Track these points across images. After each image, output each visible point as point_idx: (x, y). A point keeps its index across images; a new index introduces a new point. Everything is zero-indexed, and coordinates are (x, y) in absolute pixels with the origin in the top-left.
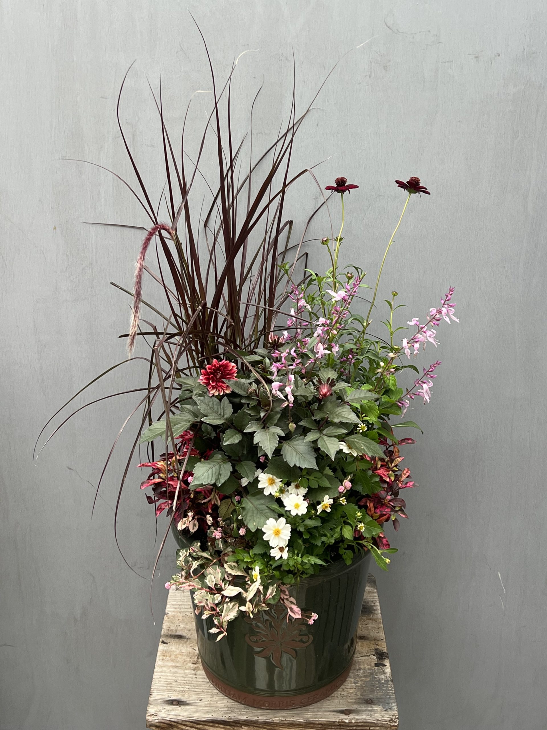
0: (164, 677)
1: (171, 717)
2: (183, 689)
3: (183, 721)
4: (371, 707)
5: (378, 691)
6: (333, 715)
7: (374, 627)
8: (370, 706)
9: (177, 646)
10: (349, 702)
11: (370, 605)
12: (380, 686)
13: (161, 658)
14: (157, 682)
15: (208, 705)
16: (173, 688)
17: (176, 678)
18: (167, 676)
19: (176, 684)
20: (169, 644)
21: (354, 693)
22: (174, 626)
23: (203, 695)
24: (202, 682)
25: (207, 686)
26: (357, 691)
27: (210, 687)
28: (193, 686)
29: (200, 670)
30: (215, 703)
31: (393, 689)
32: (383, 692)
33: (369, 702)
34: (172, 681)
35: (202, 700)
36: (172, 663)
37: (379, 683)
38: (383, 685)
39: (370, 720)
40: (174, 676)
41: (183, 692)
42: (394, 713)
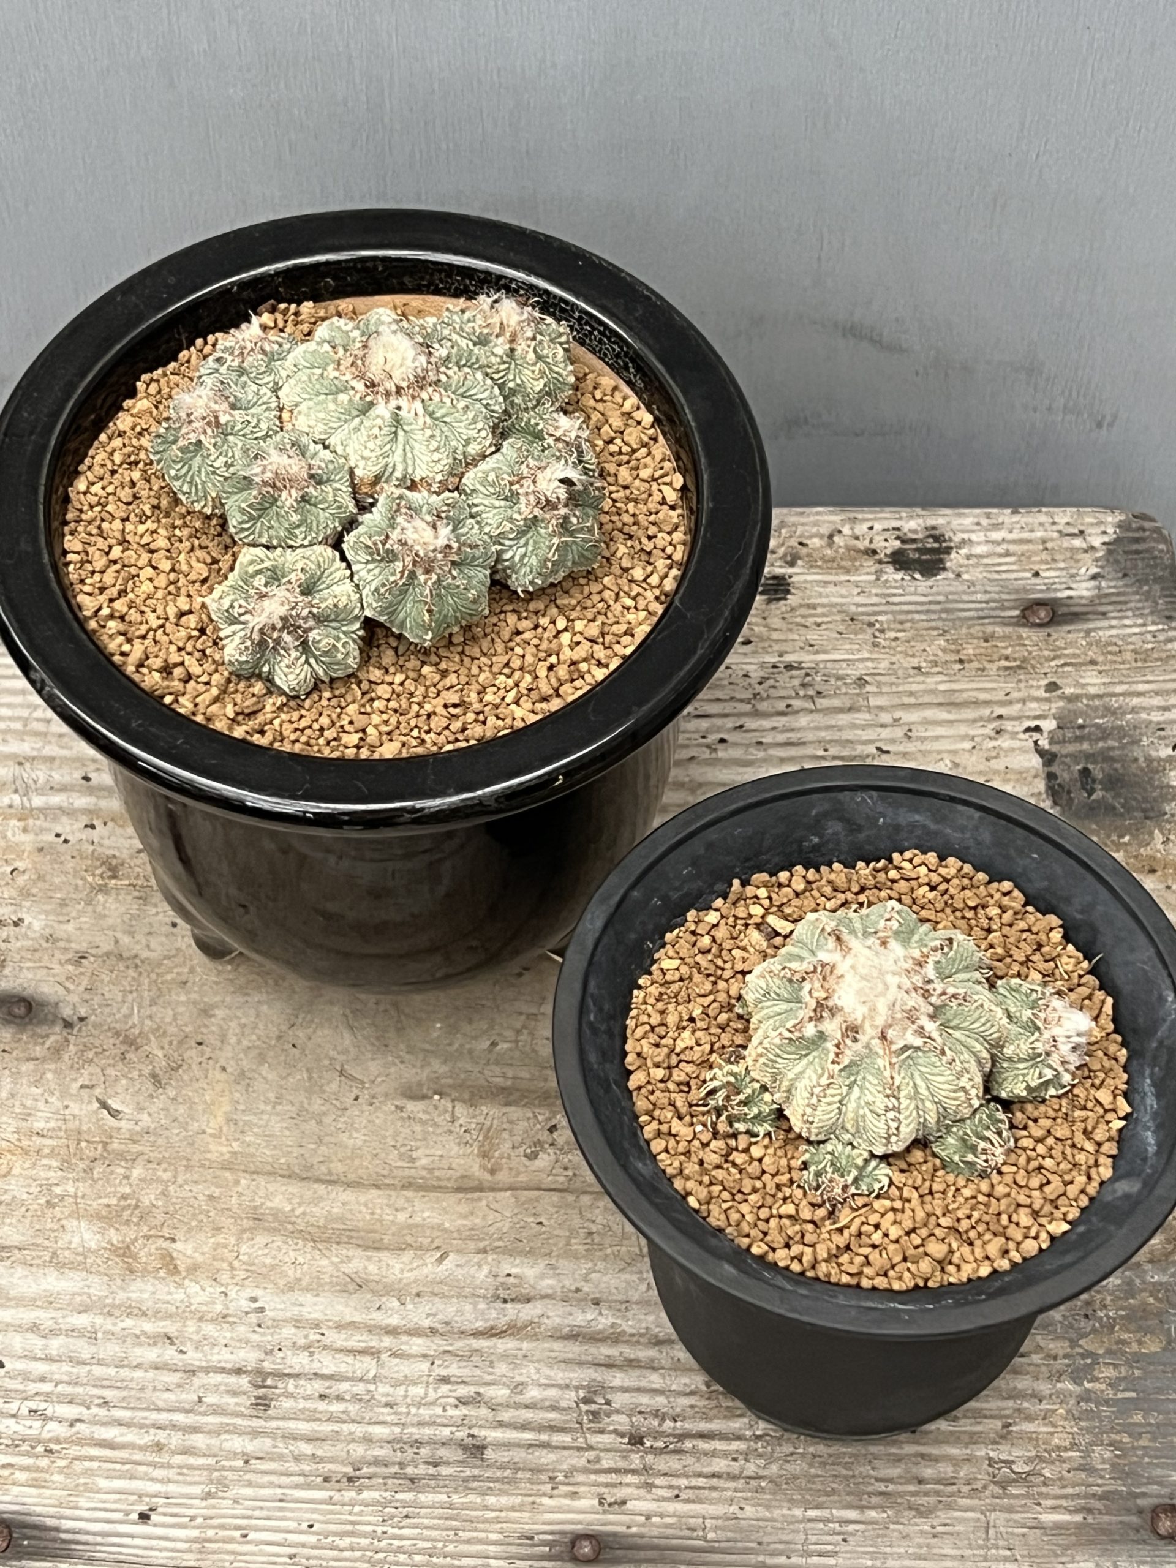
2: (35, 1427)
15: (190, 1559)
23: (159, 1473)
24: (151, 1374)
25: (187, 1406)
26: (1088, 1438)
27: (205, 1414)
28: (99, 1405)
29: (145, 1273)
30: (231, 1540)
33: (1164, 1527)
35: (154, 1518)
41: (40, 1449)
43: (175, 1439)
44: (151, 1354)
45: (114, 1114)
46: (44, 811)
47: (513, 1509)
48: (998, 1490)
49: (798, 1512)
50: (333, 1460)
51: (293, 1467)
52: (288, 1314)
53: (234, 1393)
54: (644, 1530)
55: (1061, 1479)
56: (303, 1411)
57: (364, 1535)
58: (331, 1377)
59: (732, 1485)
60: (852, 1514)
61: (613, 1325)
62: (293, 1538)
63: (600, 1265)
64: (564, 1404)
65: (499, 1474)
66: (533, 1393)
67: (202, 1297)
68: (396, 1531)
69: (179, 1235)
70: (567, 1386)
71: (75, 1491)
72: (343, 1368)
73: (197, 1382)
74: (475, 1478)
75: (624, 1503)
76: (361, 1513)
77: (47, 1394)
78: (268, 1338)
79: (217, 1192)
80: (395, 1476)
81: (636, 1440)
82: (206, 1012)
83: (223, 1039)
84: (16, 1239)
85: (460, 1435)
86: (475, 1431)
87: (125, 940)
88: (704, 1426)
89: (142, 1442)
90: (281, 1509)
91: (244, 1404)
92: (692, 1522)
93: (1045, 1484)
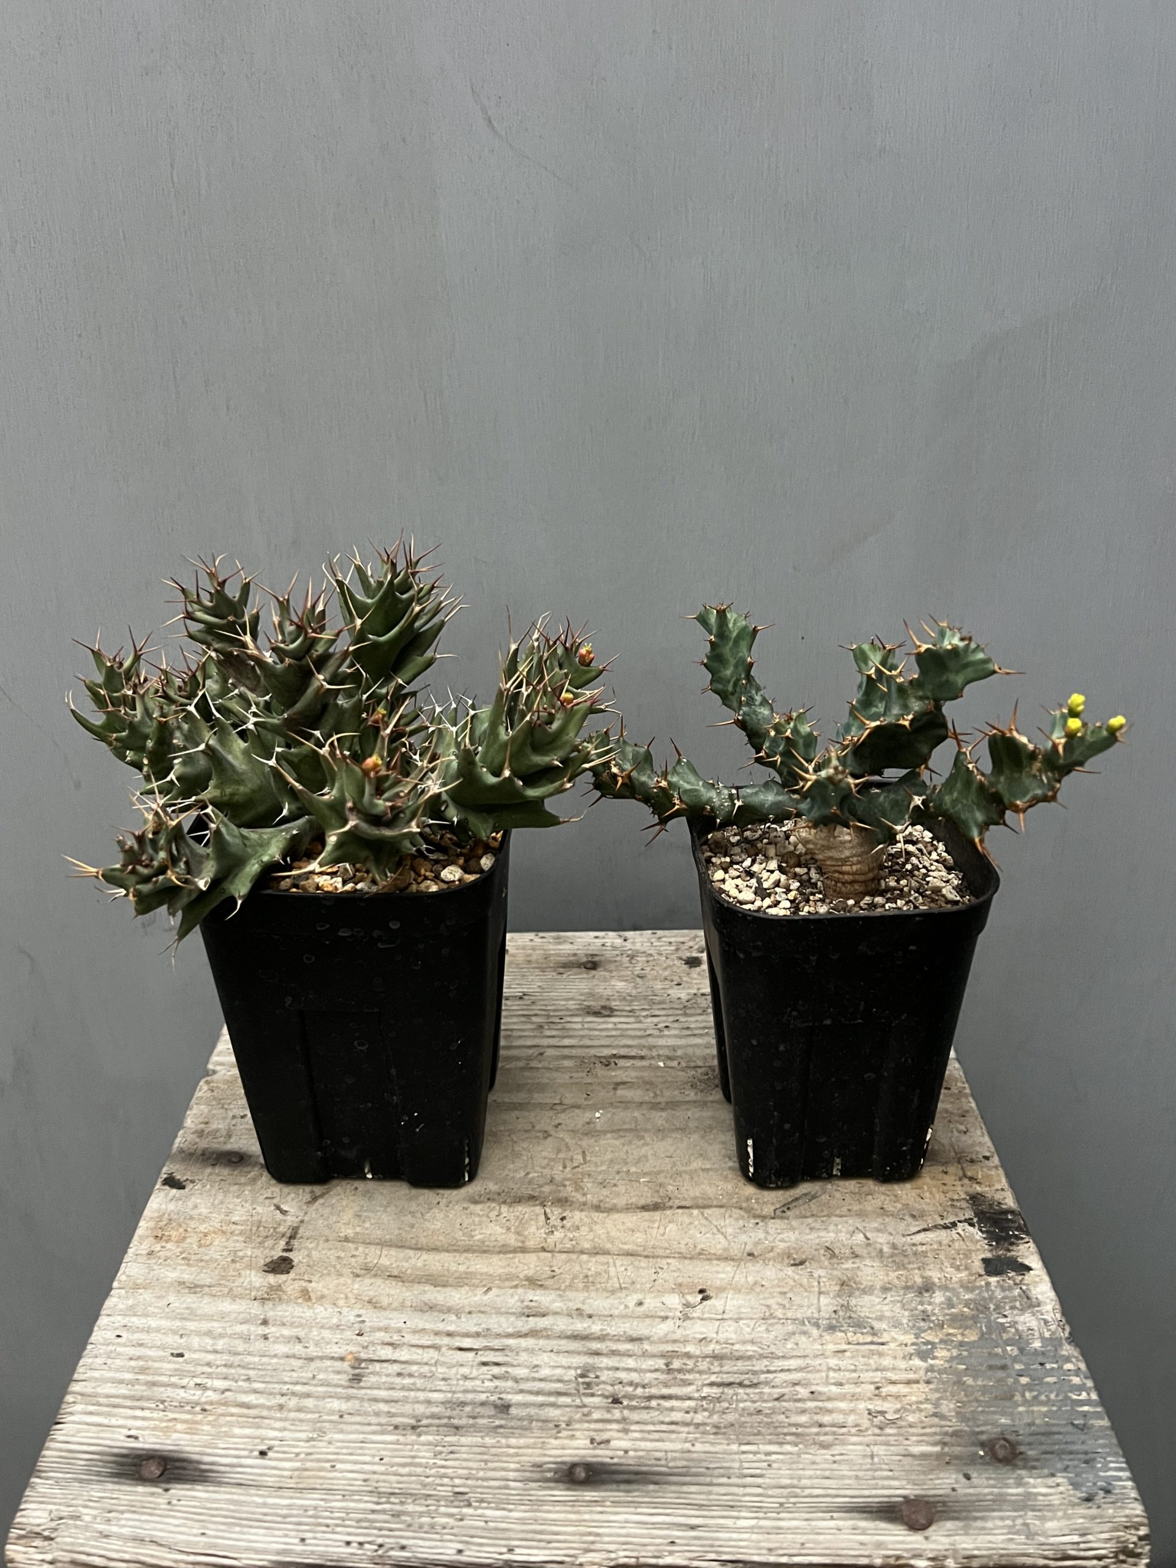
0: (136, 1337)
2: (197, 1395)
4: (1019, 1483)
5: (1028, 1396)
7: (947, 1111)
8: (1011, 1476)
9: (220, 1196)
10: (913, 1456)
12: (1027, 1364)
13: (144, 1248)
14: (99, 1361)
15: (292, 1483)
16: (159, 1392)
17: (183, 1341)
18: (148, 1330)
19: (177, 1372)
20: (189, 1186)
21: (929, 1407)
22: (225, 1118)
23: (278, 1425)
24: (282, 1361)
25: (304, 1381)
26: (937, 1395)
27: (315, 1385)
28: (244, 1380)
29: (288, 1301)
30: (323, 1470)
31: (1090, 1383)
32: (1053, 1396)
33: (1001, 1453)
34: (161, 1353)
35: (270, 1454)
36: (182, 1271)
37: (1022, 1350)
38: (1042, 1364)
39: (1028, 1555)
40: (174, 1332)
41: (198, 1409)
42: (1127, 1512)
43: (293, 1402)
44: (284, 1349)
45: (283, 1212)
47: (528, 1447)
48: (877, 1431)
49: (734, 1447)
50: (402, 1415)
51: (374, 1420)
52: (381, 1324)
53: (339, 1372)
54: (623, 1461)
55: (922, 1422)
56: (385, 1383)
57: (419, 1465)
58: (406, 1362)
59: (686, 1429)
60: (776, 1448)
61: (602, 1330)
62: (367, 1467)
63: (593, 1294)
64: (566, 1378)
65: (519, 1423)
66: (545, 1372)
67: (326, 1314)
68: (443, 1463)
69: (314, 1278)
70: (569, 1367)
71: (217, 1436)
72: (415, 1357)
73: (314, 1365)
74: (501, 1427)
75: (608, 1441)
76: (418, 1450)
77: (210, 1374)
78: (366, 1339)
79: (343, 1255)
80: (445, 1425)
81: (616, 1401)
84: (208, 1281)
85: (492, 1398)
86: (503, 1396)
88: (665, 1391)
89: (268, 1404)
90: (361, 1448)
91: (343, 1379)
92: (658, 1455)
93: (911, 1426)
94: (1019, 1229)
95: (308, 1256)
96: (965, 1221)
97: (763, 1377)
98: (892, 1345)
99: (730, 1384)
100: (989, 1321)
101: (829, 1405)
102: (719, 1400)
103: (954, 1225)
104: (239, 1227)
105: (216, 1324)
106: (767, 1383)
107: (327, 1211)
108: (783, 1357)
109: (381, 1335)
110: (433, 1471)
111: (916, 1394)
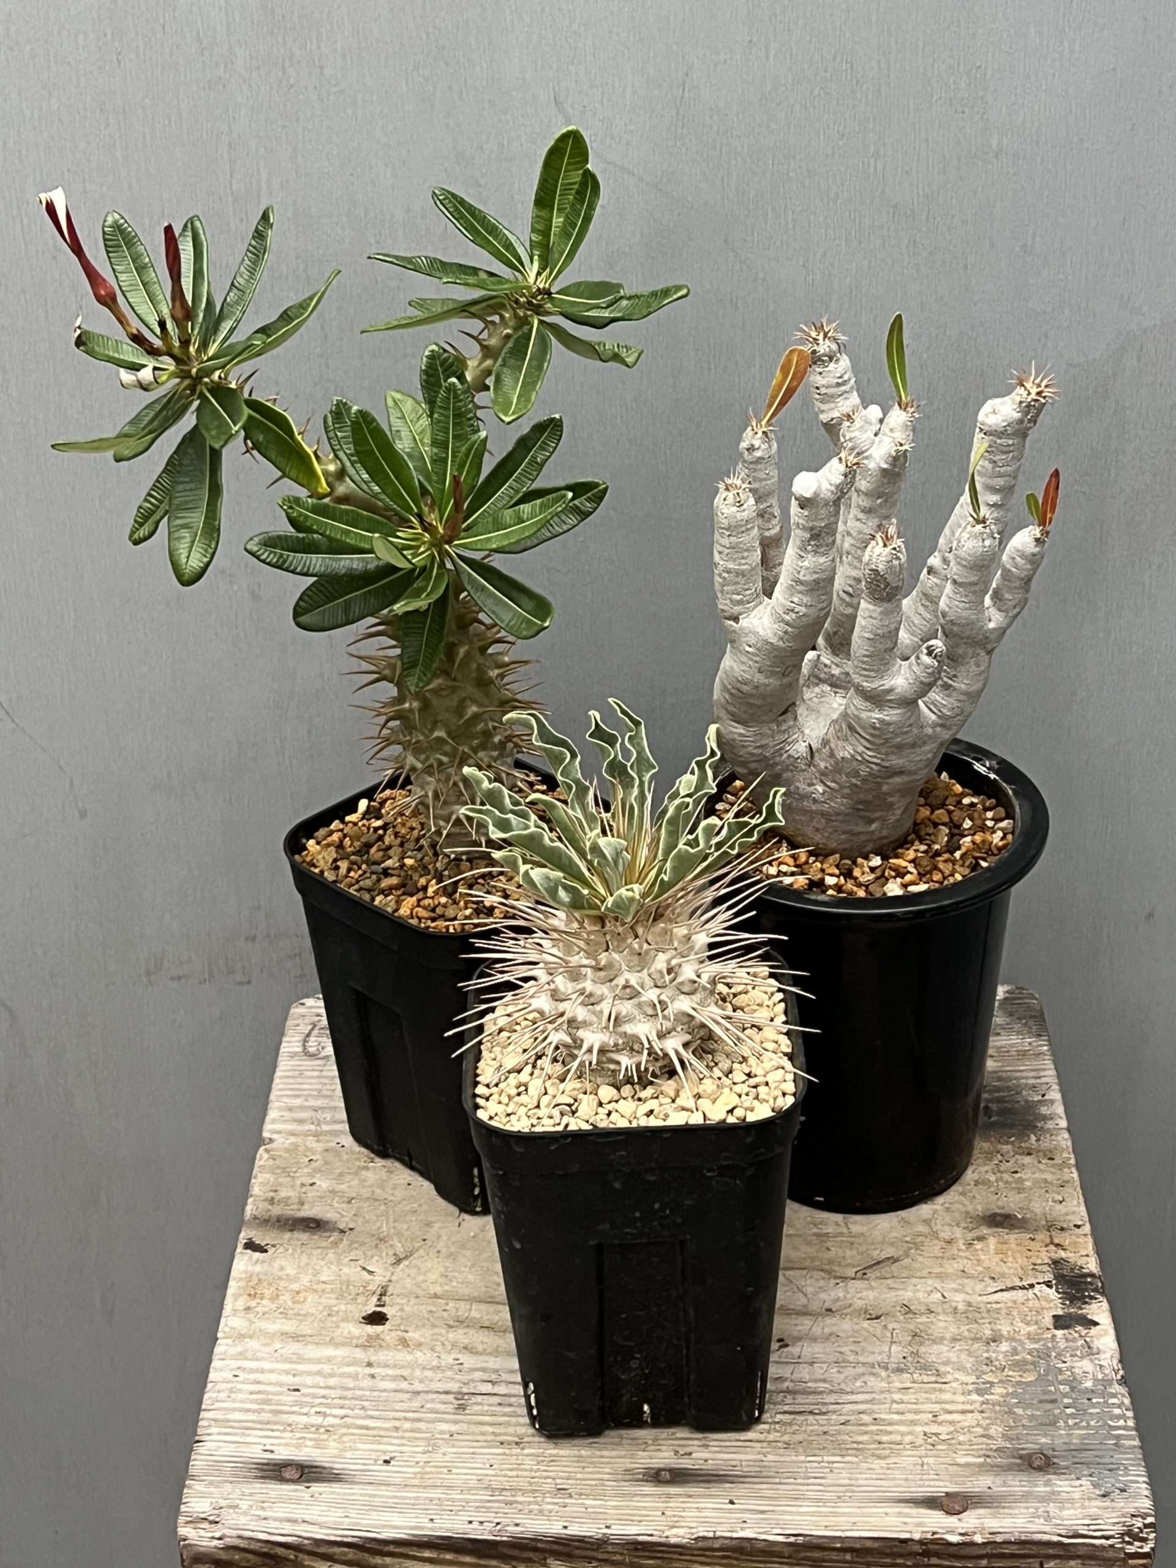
0: (253, 1376)
1: (272, 1526)
2: (319, 1420)
3: (318, 1542)
4: (1047, 1483)
5: (1071, 1422)
6: (900, 1514)
7: (1046, 1181)
8: (1041, 1479)
9: (304, 1258)
10: (958, 1465)
11: (1027, 1101)
12: (1075, 1399)
13: (241, 1304)
14: (223, 1395)
15: (416, 1482)
16: (284, 1417)
17: (297, 1380)
18: (263, 1371)
19: (296, 1403)
20: (271, 1251)
21: (979, 1430)
22: (292, 1187)
23: (396, 1441)
24: (392, 1394)
25: (414, 1409)
26: (988, 1421)
27: (425, 1413)
28: (359, 1409)
29: (389, 1348)
30: (441, 1473)
31: (1130, 1414)
32: (1092, 1423)
33: (1036, 1463)
34: (278, 1389)
35: (392, 1462)
36: (283, 1324)
37: (1072, 1389)
38: (1089, 1399)
39: (1045, 1533)
40: (287, 1373)
41: (322, 1430)
42: (1136, 1505)
43: (408, 1425)
44: (392, 1385)
45: (371, 1273)
46: (331, 1133)
47: (620, 1457)
48: (930, 1447)
49: (802, 1458)
50: (506, 1435)
51: (481, 1438)
52: (479, 1366)
53: (444, 1403)
54: (703, 1467)
55: (970, 1441)
56: (487, 1411)
57: (525, 1470)
58: (505, 1395)
59: (759, 1445)
60: (838, 1459)
62: (478, 1471)
67: (424, 1358)
68: (546, 1468)
69: (410, 1329)
71: (343, 1450)
72: (513, 1391)
73: (420, 1398)
75: (690, 1454)
76: (523, 1459)
77: (327, 1404)
78: (466, 1378)
79: (434, 1309)
82: (429, 1224)
83: (439, 1237)
84: (309, 1332)
87: (378, 1191)
89: (385, 1426)
90: (473, 1458)
91: (450, 1408)
92: (734, 1463)
93: (960, 1444)
94: (1096, 1290)
95: (402, 1310)
96: (1044, 1283)
97: (831, 1407)
98: (954, 1385)
99: (801, 1413)
100: (1049, 1365)
101: (889, 1428)
102: (790, 1424)
103: (1032, 1286)
104: (329, 1286)
105: (324, 1366)
106: (834, 1412)
107: (413, 1272)
108: (852, 1393)
109: (478, 1375)
110: (537, 1474)
111: (969, 1420)
